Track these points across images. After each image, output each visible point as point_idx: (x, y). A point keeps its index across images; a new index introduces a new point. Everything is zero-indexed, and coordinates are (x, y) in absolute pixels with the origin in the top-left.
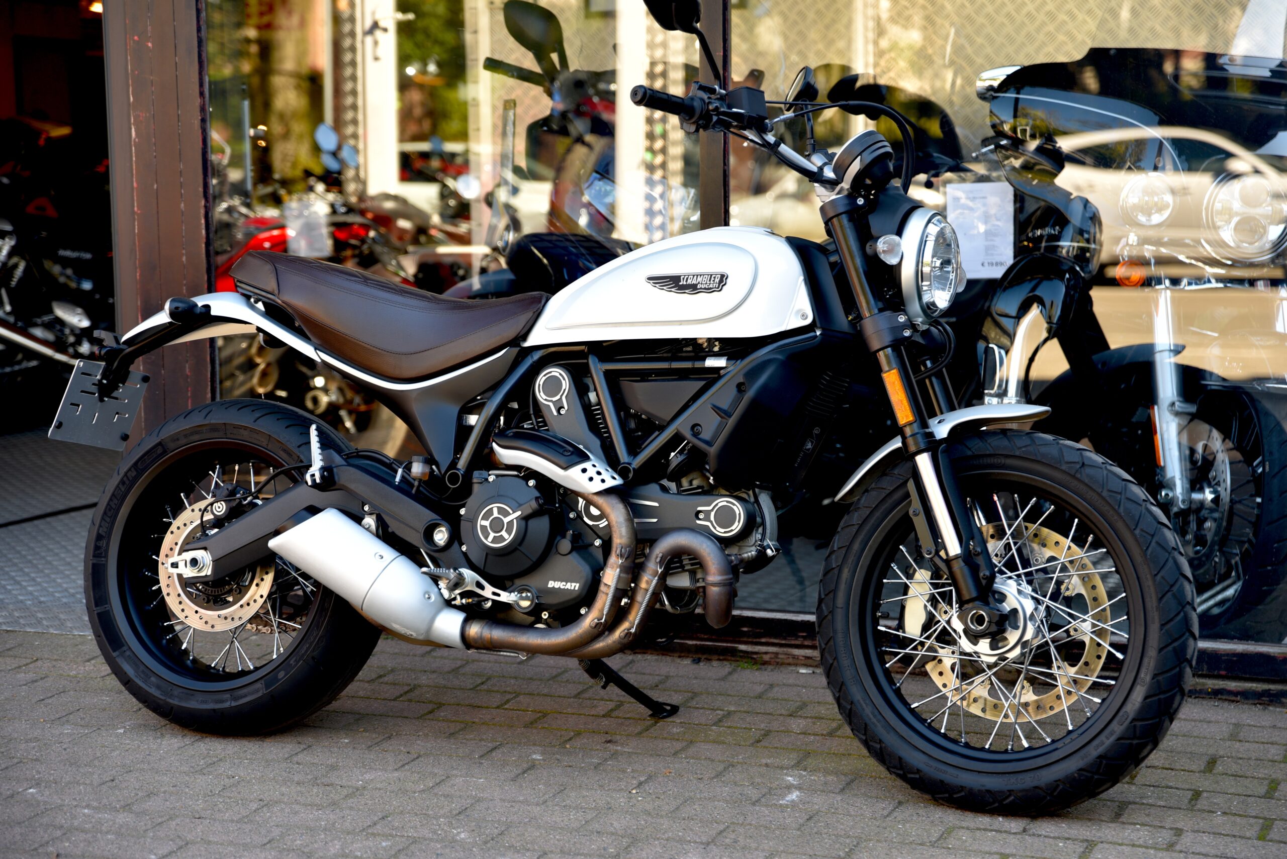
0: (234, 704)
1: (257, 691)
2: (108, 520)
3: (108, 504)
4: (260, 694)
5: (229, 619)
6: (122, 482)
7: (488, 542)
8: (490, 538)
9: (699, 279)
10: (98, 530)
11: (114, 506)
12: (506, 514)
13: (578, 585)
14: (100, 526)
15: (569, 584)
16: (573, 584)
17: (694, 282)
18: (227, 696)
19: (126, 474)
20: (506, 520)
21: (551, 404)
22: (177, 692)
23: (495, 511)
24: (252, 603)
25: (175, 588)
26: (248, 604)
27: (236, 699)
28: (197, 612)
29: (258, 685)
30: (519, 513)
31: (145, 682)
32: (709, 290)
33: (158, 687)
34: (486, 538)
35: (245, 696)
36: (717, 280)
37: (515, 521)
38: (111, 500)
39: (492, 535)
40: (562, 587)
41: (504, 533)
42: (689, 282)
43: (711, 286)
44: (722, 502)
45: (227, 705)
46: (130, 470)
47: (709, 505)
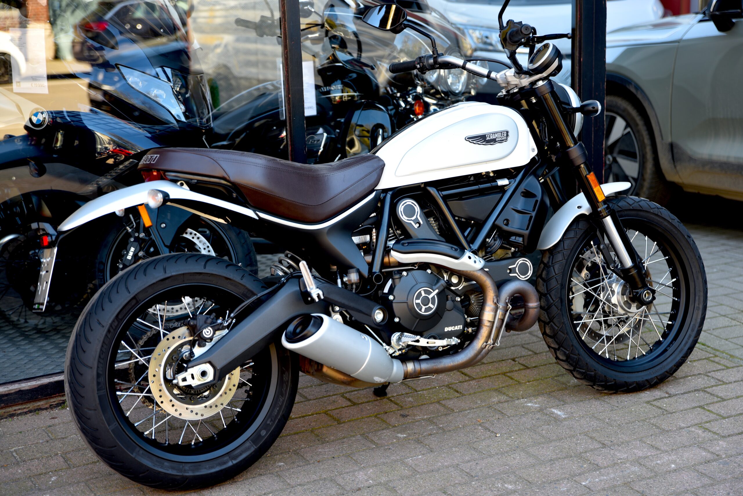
0: (235, 462)
1: (248, 449)
2: (102, 361)
3: (101, 350)
4: (252, 449)
5: (214, 407)
6: (109, 331)
7: (422, 312)
8: (423, 310)
9: (496, 135)
10: (97, 370)
11: (104, 350)
12: (429, 293)
13: (461, 326)
14: (98, 367)
15: (456, 327)
16: (459, 326)
17: (494, 137)
18: (226, 458)
19: (111, 325)
20: (430, 297)
21: (412, 222)
22: (187, 467)
23: (423, 292)
24: (228, 391)
25: (166, 397)
26: (226, 393)
27: (235, 458)
28: (187, 409)
29: (248, 444)
30: (437, 291)
31: (162, 467)
32: (501, 141)
33: (173, 468)
34: (420, 310)
35: (241, 454)
36: (505, 135)
37: (436, 296)
38: (102, 346)
39: (424, 308)
40: (453, 329)
41: (430, 305)
42: (491, 138)
43: (503, 139)
44: (520, 261)
45: (230, 464)
46: (113, 321)
47: (514, 264)
